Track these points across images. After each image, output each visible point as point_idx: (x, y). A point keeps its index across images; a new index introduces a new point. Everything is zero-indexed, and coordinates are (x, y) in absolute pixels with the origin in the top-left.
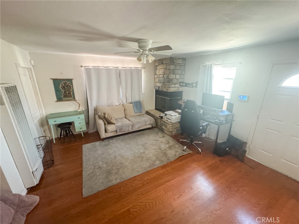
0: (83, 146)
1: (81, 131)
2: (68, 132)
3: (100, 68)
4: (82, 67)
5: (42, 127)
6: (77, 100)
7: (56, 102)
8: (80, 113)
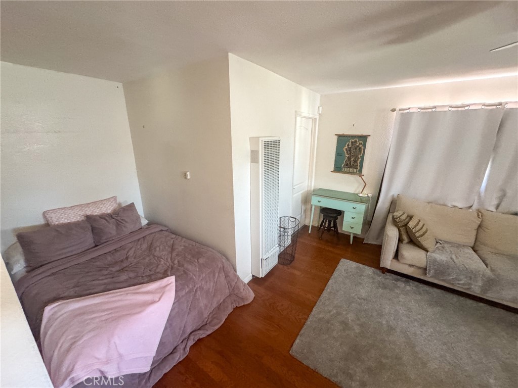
0: (342, 260)
1: (350, 233)
2: (332, 225)
3: (438, 110)
4: (394, 110)
5: (304, 204)
6: (363, 175)
7: (332, 172)
8: (361, 201)
